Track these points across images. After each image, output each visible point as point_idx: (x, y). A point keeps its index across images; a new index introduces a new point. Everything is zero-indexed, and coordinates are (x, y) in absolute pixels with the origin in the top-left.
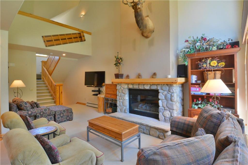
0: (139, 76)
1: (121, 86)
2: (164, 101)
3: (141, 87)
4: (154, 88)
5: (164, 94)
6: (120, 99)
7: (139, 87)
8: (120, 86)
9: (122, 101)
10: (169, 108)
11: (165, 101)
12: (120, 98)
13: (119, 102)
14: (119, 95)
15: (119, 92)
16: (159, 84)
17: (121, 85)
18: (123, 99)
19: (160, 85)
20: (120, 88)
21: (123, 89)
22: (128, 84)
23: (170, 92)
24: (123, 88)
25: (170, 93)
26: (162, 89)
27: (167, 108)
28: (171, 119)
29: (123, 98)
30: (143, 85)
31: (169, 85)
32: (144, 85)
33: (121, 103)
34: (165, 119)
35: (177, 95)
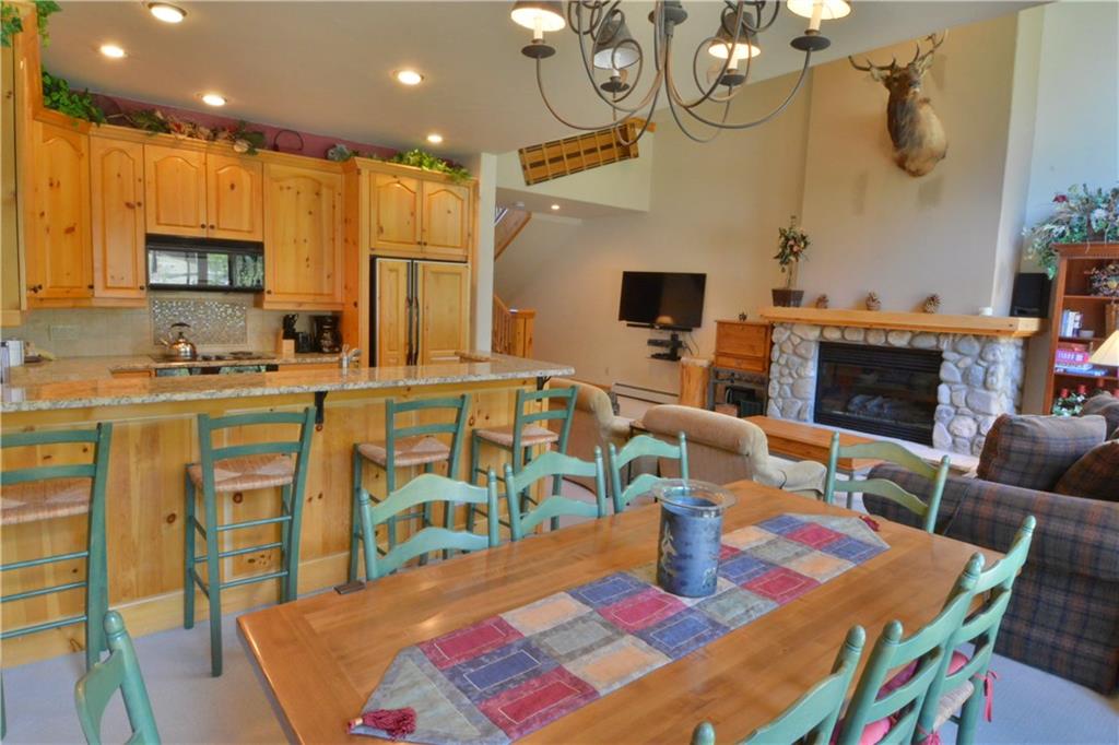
0: (870, 302)
1: (792, 333)
2: (957, 386)
3: (875, 340)
4: (926, 343)
5: (961, 365)
6: (782, 375)
7: (865, 339)
8: (788, 333)
9: (791, 381)
10: (973, 410)
11: (963, 386)
12: (786, 371)
13: (777, 386)
14: (782, 361)
15: (782, 352)
16: (947, 334)
17: (791, 329)
18: (795, 376)
19: (951, 338)
20: (789, 338)
21: (798, 340)
22: (823, 327)
23: (982, 359)
24: (801, 339)
25: (985, 364)
26: (955, 350)
27: (967, 410)
28: (976, 442)
29: (797, 373)
30: (882, 333)
31: (984, 339)
32: (887, 332)
33: (787, 388)
34: (954, 442)
35: (1006, 370)
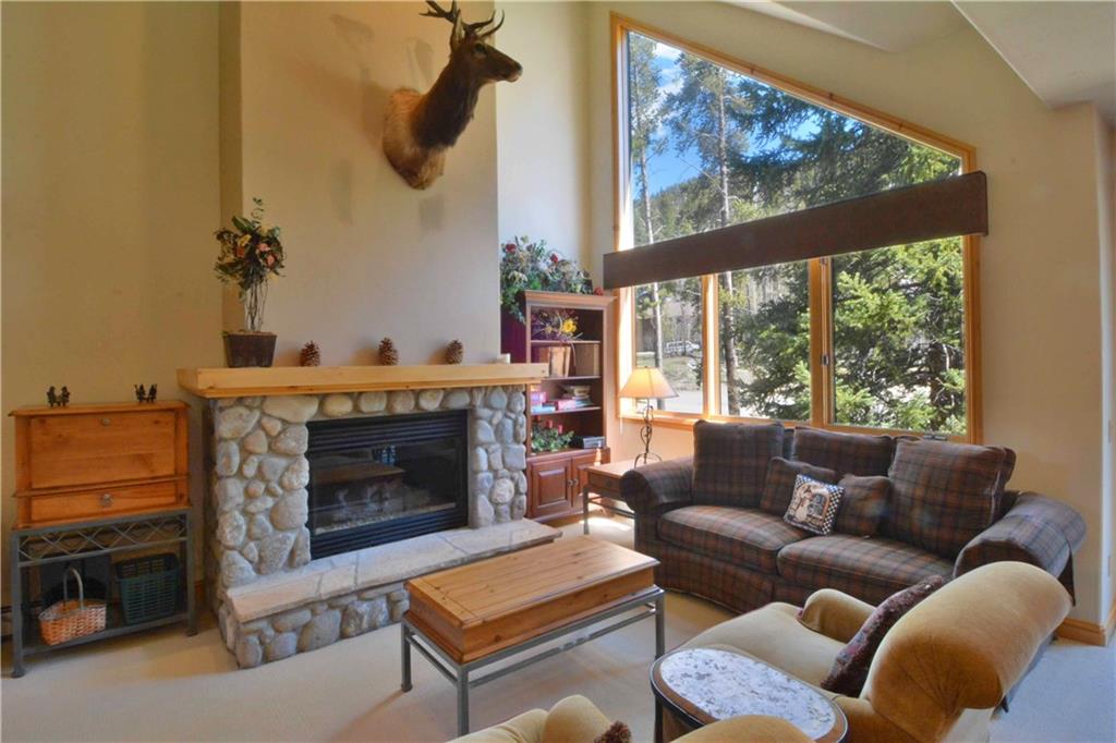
1: (263, 414)
2: (493, 447)
3: (402, 407)
4: (458, 402)
5: (495, 421)
6: (250, 496)
8: (257, 414)
9: (270, 502)
10: (509, 469)
11: (498, 445)
12: (260, 487)
13: (242, 520)
14: (250, 471)
15: (246, 453)
16: (479, 388)
17: (260, 408)
18: (280, 491)
19: (484, 391)
20: (259, 425)
21: (279, 426)
22: (323, 398)
23: (512, 411)
24: (284, 421)
25: (513, 416)
26: (487, 405)
27: (505, 471)
28: (517, 503)
29: (281, 484)
30: (411, 396)
31: (510, 389)
32: (418, 394)
33: (262, 518)
34: (496, 512)
